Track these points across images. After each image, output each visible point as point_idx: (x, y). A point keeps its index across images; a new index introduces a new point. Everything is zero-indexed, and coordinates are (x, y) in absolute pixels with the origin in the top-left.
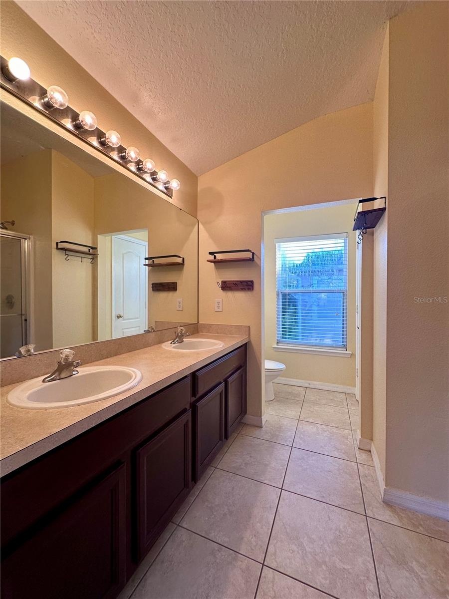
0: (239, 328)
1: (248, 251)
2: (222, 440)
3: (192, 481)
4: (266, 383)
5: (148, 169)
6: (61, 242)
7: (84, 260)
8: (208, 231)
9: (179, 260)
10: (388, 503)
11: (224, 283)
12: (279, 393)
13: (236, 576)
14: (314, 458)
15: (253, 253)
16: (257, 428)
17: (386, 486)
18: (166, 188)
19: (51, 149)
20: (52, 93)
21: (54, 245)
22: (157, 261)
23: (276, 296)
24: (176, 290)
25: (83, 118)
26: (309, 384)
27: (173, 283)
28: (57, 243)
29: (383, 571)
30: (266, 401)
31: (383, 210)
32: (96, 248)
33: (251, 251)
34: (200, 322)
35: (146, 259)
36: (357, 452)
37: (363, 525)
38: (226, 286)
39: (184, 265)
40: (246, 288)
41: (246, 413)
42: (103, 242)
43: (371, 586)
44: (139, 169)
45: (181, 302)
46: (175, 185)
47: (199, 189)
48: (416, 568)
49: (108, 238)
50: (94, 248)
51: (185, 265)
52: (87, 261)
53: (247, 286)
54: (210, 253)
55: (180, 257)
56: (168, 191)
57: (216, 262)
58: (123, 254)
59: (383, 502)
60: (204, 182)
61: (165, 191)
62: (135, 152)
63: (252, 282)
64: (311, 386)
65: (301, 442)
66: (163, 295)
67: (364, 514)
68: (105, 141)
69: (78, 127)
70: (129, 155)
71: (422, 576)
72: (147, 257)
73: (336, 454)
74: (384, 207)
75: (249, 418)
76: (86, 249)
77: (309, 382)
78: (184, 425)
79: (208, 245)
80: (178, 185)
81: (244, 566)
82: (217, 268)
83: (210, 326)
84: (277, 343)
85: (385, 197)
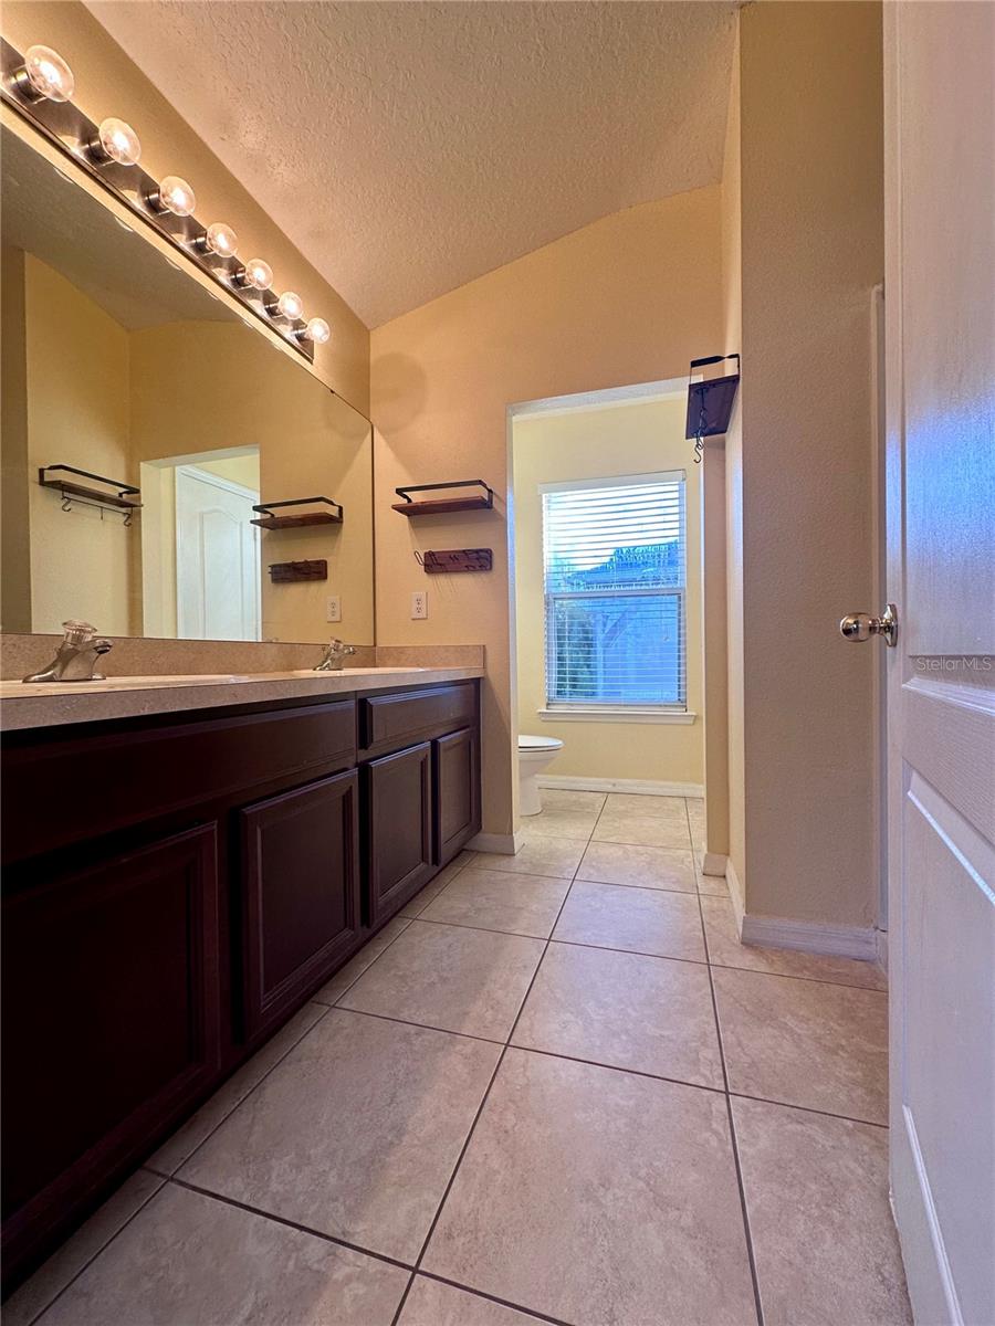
0: (462, 651)
1: (480, 482)
2: (427, 862)
3: (362, 925)
4: (521, 779)
5: (258, 282)
6: (52, 468)
7: (109, 516)
8: (394, 447)
9: (333, 511)
10: (748, 944)
11: (430, 555)
12: (551, 803)
13: (454, 1064)
14: (615, 892)
15: (490, 491)
16: (501, 857)
17: (747, 913)
18: (300, 338)
19: (22, 250)
20: (36, 61)
21: (33, 475)
22: (279, 512)
23: (543, 605)
24: (325, 578)
25: (108, 136)
26: (614, 785)
27: (318, 562)
28: (41, 471)
29: (732, 1033)
30: (521, 816)
31: (735, 380)
32: (138, 491)
33: (485, 486)
34: (379, 645)
35: (255, 508)
36: (700, 881)
37: (703, 978)
38: (435, 564)
39: (342, 522)
40: (477, 564)
41: (479, 828)
42: (154, 479)
43: (710, 1053)
44: (238, 282)
45: (338, 605)
46: (318, 330)
47: (373, 358)
48: (791, 1022)
49: (166, 472)
50: (134, 491)
51: (344, 523)
52: (116, 519)
53: (478, 561)
54: (399, 491)
55: (332, 503)
56: (304, 345)
57: (411, 511)
58: (202, 516)
59: (742, 943)
60: (382, 344)
61: (296, 342)
62: (228, 236)
63: (489, 552)
64: (618, 789)
65: (592, 871)
66: (296, 592)
67: (705, 961)
68: (158, 200)
69: (96, 156)
70: (213, 242)
71: (799, 1031)
72: (259, 504)
73: (661, 885)
74: (736, 373)
75: (486, 838)
76: (114, 492)
77: (613, 781)
78: (344, 796)
79: (392, 474)
80: (326, 332)
81: (468, 1050)
82: (414, 525)
83: (401, 650)
84: (548, 704)
85: (736, 356)
